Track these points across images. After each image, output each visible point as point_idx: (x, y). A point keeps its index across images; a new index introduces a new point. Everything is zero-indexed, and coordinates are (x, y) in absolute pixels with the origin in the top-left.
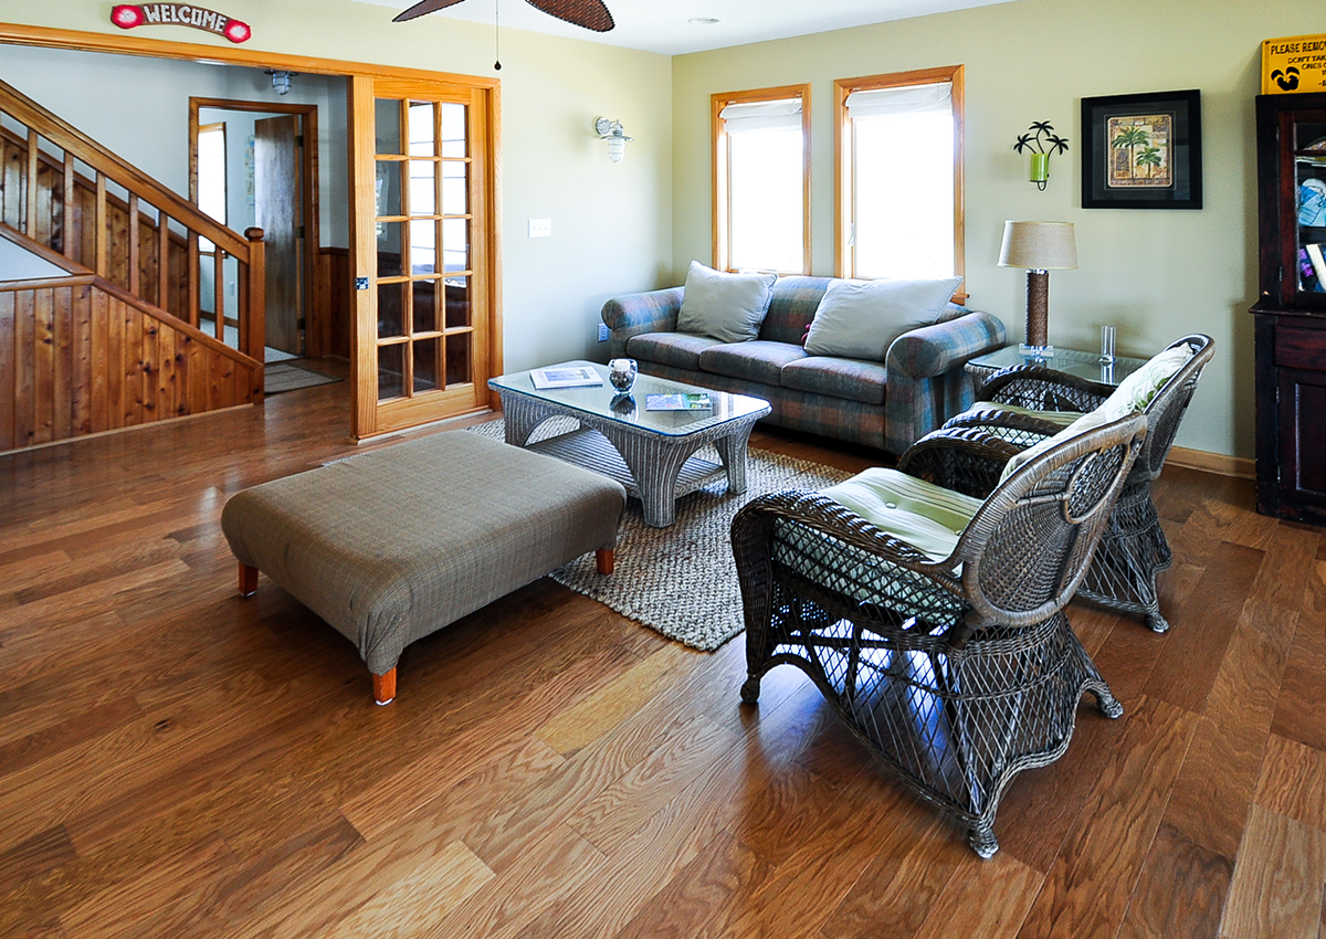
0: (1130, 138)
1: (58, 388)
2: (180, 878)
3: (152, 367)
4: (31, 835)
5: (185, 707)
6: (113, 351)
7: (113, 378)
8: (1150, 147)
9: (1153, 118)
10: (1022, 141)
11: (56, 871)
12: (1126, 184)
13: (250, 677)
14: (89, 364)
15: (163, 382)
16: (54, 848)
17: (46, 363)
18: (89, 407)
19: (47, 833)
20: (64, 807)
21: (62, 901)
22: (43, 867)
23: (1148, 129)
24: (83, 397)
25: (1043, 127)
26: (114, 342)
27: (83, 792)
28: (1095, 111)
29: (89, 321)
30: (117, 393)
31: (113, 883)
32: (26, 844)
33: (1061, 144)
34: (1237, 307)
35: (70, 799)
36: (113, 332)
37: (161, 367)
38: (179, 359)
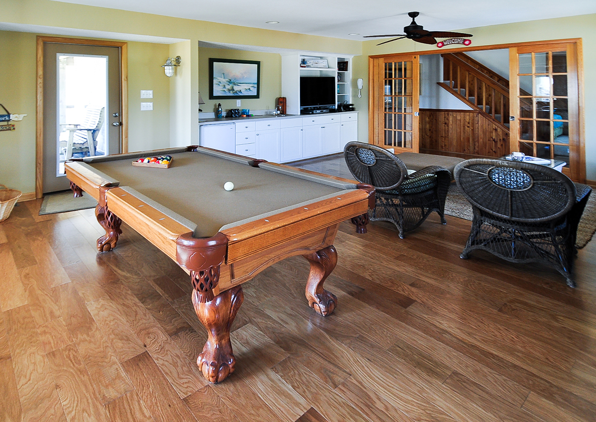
1: (471, 140)
3: (496, 140)
6: (484, 133)
7: (485, 141)
14: (478, 135)
15: (499, 145)
17: (468, 132)
18: (478, 147)
24: (477, 144)
26: (485, 131)
29: (478, 123)
30: (486, 145)
36: (484, 128)
37: (498, 141)
38: (503, 139)
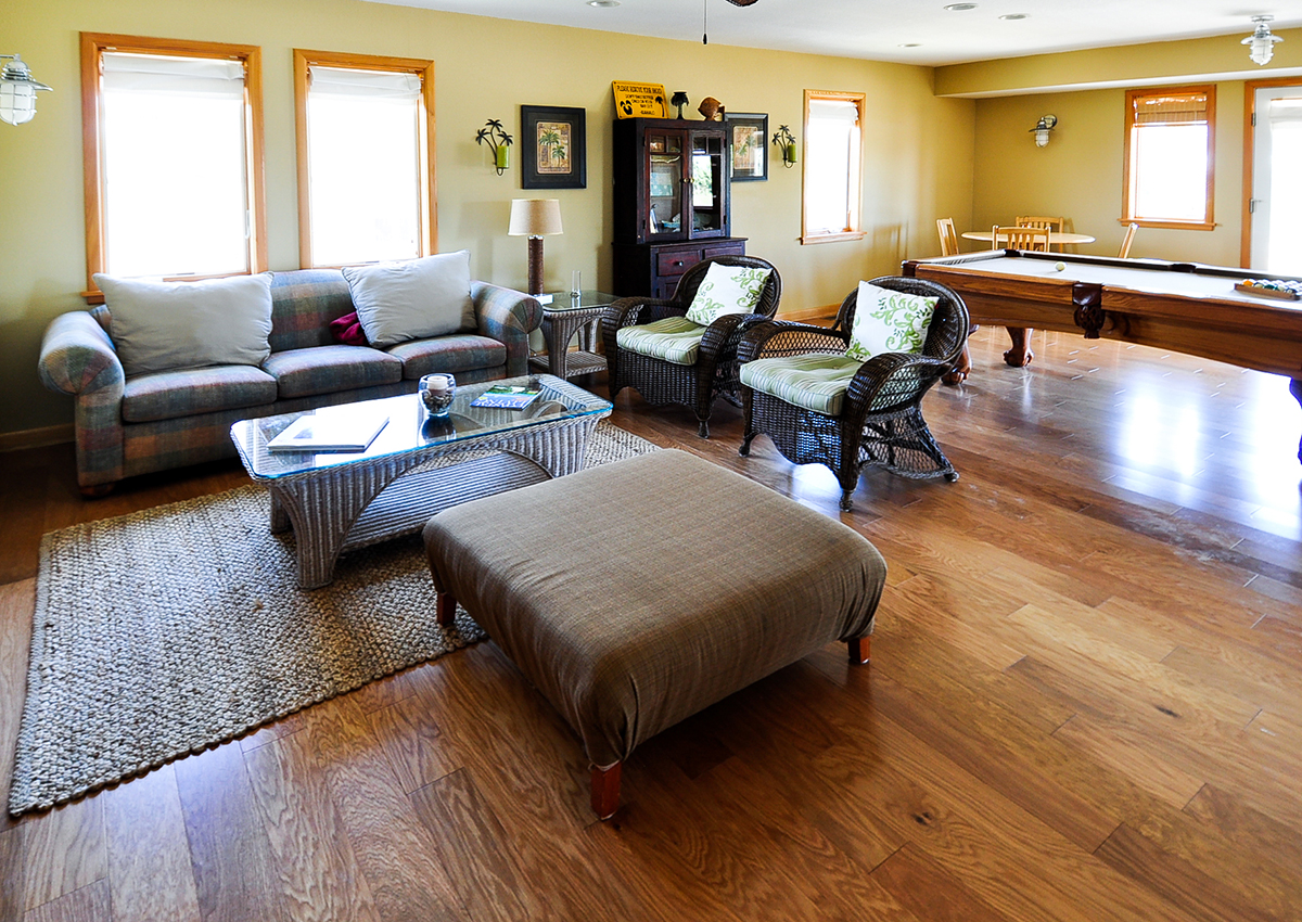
0: (551, 138)
2: (1104, 744)
4: (1121, 877)
5: (888, 806)
8: (560, 145)
9: (561, 125)
10: (481, 134)
11: (1144, 833)
12: (547, 171)
13: (826, 759)
16: (1123, 847)
19: (1109, 862)
20: (1073, 862)
21: (1168, 814)
22: (1145, 845)
23: (558, 132)
25: (495, 124)
27: (1048, 853)
28: (531, 116)
31: (1133, 785)
32: (1133, 875)
33: (507, 139)
34: (600, 250)
35: (1063, 862)
